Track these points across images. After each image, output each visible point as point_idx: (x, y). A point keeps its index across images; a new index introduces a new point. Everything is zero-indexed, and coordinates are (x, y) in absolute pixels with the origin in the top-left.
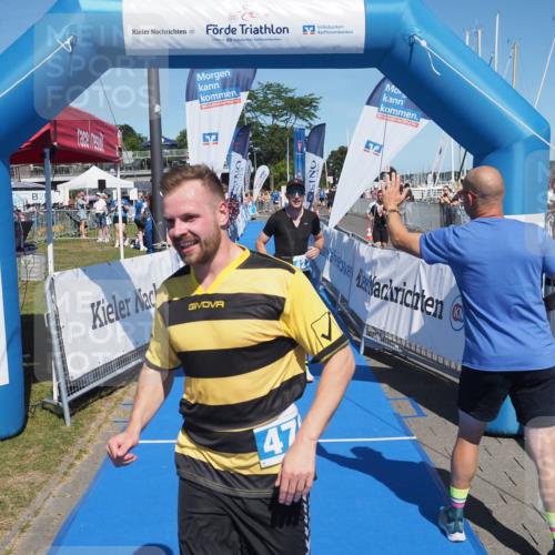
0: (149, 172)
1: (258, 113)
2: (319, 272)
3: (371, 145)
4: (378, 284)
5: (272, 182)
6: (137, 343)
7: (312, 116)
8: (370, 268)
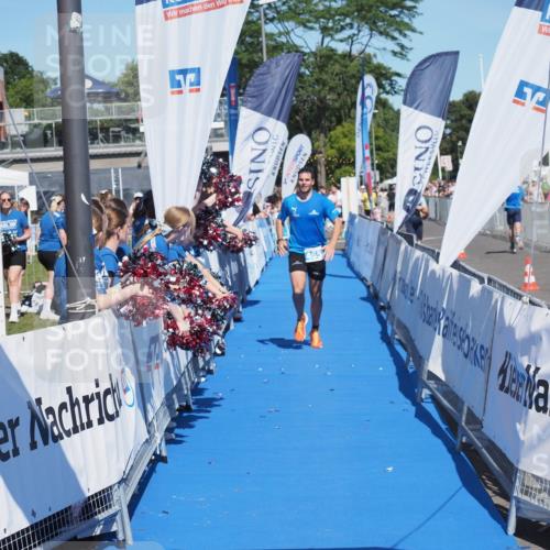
0: (59, 152)
1: (290, 25)
2: (420, 360)
3: (528, 91)
4: (543, 383)
5: (322, 169)
6: (34, 514)
7: (403, 28)
8: (526, 352)
